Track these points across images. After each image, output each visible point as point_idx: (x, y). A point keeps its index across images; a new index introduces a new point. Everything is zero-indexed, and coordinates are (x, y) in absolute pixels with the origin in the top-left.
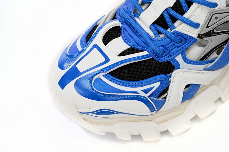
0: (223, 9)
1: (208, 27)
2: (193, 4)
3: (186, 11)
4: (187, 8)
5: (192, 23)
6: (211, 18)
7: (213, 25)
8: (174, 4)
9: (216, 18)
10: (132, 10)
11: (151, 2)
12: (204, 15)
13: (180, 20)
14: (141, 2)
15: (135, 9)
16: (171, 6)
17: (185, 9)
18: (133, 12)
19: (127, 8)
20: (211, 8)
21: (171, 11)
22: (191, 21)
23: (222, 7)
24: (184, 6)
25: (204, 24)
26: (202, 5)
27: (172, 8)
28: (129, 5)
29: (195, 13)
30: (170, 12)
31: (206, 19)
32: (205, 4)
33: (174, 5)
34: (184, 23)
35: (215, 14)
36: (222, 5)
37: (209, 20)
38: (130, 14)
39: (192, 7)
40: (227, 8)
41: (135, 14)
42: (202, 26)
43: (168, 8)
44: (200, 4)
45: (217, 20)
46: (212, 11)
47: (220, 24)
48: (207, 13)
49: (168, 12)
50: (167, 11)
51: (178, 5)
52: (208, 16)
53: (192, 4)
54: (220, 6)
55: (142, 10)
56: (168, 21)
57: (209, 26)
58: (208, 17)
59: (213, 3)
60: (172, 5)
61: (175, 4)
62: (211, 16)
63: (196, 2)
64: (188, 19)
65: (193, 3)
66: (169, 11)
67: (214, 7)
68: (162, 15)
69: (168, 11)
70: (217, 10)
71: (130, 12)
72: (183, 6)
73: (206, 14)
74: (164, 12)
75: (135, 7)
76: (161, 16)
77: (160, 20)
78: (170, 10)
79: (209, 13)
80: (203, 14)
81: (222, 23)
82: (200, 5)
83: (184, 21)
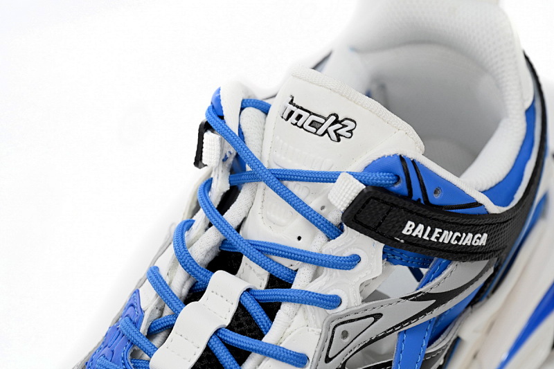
0: (356, 308)
1: (328, 360)
2: (282, 306)
3: (265, 328)
4: (268, 321)
5: (287, 353)
6: (332, 337)
7: (339, 353)
8: (233, 318)
9: (345, 334)
10: (125, 353)
11: (173, 325)
12: (313, 331)
13: (256, 352)
14: (147, 331)
15: (134, 350)
16: (227, 325)
17: (264, 325)
18: (129, 357)
19: (113, 351)
20: (328, 311)
21: (228, 335)
22: (284, 348)
23: (353, 305)
24: (260, 317)
25: (317, 354)
26: (304, 306)
27: (230, 327)
28: (116, 344)
29: (289, 330)
30: (226, 338)
31: (321, 340)
32: (311, 301)
33: (232, 321)
34: (267, 358)
35: (339, 324)
36: (353, 301)
37: (328, 341)
38: (124, 364)
39: (280, 315)
40: (365, 305)
41: (134, 363)
42: (315, 360)
43: (220, 329)
44: (298, 302)
45: (347, 340)
46: (330, 317)
47: (355, 350)
48: (319, 324)
49: (221, 339)
50: (218, 337)
51: (242, 319)
52: (324, 330)
53: (279, 308)
54: (348, 303)
55: (153, 347)
56: (227, 360)
57: (330, 356)
58: (323, 333)
59: (330, 296)
60: (227, 323)
61: (236, 317)
62: (331, 330)
63: (288, 301)
64: (276, 347)
65: (280, 304)
66: (223, 337)
67: (335, 307)
68: (208, 349)
69: (220, 336)
70: (342, 313)
71: (123, 359)
72: (257, 317)
73: (318, 328)
74: (212, 340)
75: (132, 344)
76: (205, 351)
77: (205, 362)
78: (226, 334)
79: (325, 324)
80: (310, 329)
81: (361, 345)
82: (298, 305)
83: (268, 351)
